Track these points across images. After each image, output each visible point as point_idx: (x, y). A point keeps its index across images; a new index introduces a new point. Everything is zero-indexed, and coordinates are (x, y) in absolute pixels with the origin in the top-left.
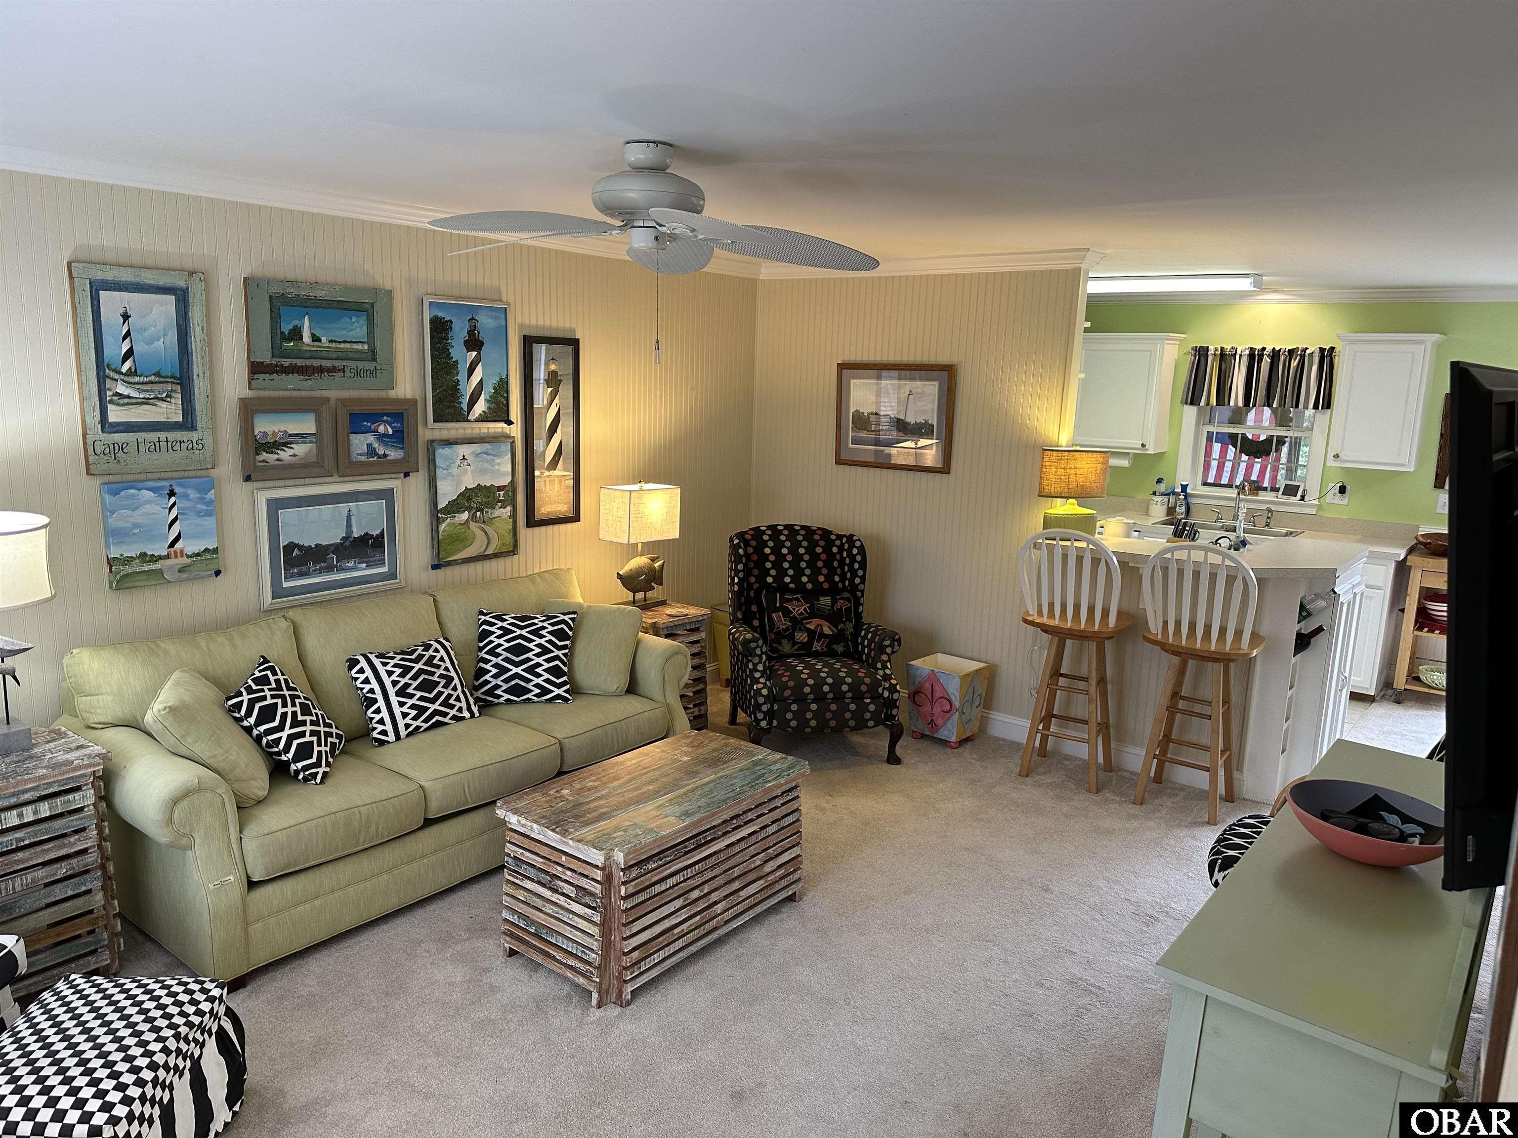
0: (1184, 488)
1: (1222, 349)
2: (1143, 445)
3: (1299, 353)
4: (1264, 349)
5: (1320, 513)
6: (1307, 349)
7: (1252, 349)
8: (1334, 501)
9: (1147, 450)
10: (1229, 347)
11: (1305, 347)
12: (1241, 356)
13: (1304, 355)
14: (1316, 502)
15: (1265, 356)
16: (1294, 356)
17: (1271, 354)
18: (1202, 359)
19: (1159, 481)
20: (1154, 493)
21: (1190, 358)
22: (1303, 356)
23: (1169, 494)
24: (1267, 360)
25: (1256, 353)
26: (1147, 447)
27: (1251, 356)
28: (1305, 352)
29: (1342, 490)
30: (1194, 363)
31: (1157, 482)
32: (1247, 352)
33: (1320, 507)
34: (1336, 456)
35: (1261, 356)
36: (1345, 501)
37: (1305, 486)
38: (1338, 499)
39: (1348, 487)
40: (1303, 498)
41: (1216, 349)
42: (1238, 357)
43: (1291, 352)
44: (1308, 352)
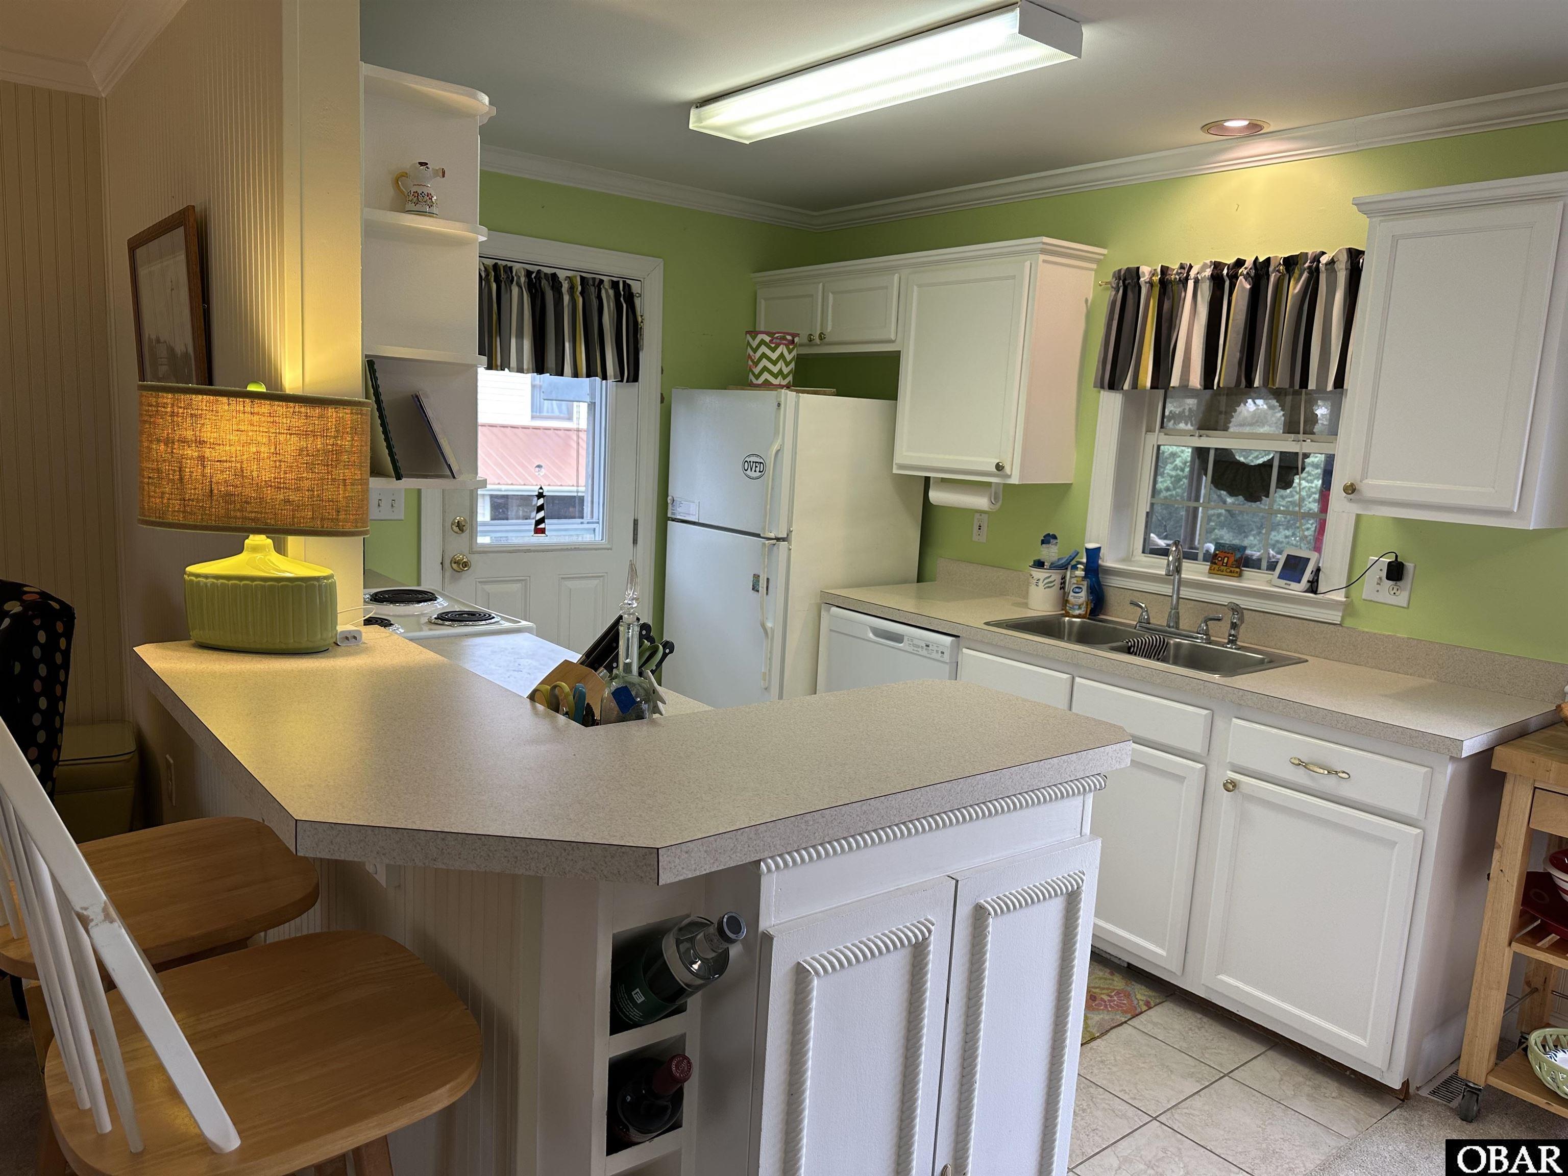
0: (1094, 554)
1: (1164, 270)
2: (999, 467)
3: (1307, 265)
4: (1240, 263)
5: (1348, 623)
6: (1323, 253)
7: (1217, 266)
8: (1380, 598)
9: (1009, 476)
10: (1175, 266)
11: (1319, 250)
12: (1197, 281)
13: (1318, 268)
14: (1340, 597)
15: (1241, 278)
16: (1297, 272)
17: (1253, 273)
18: (1130, 295)
19: (1048, 539)
20: (1039, 564)
21: (1109, 295)
22: (1314, 273)
23: (1064, 567)
24: (1244, 285)
25: (1225, 272)
26: (1007, 470)
27: (1217, 279)
28: (1319, 262)
29: (1396, 572)
30: (1113, 303)
31: (1043, 542)
32: (1208, 272)
33: (1348, 608)
34: (1351, 489)
35: (1234, 277)
36: (1402, 598)
37: (1318, 561)
38: (1387, 593)
39: (1409, 566)
40: (1313, 587)
41: (1154, 274)
42: (1191, 284)
43: (1290, 263)
44: (1324, 260)
